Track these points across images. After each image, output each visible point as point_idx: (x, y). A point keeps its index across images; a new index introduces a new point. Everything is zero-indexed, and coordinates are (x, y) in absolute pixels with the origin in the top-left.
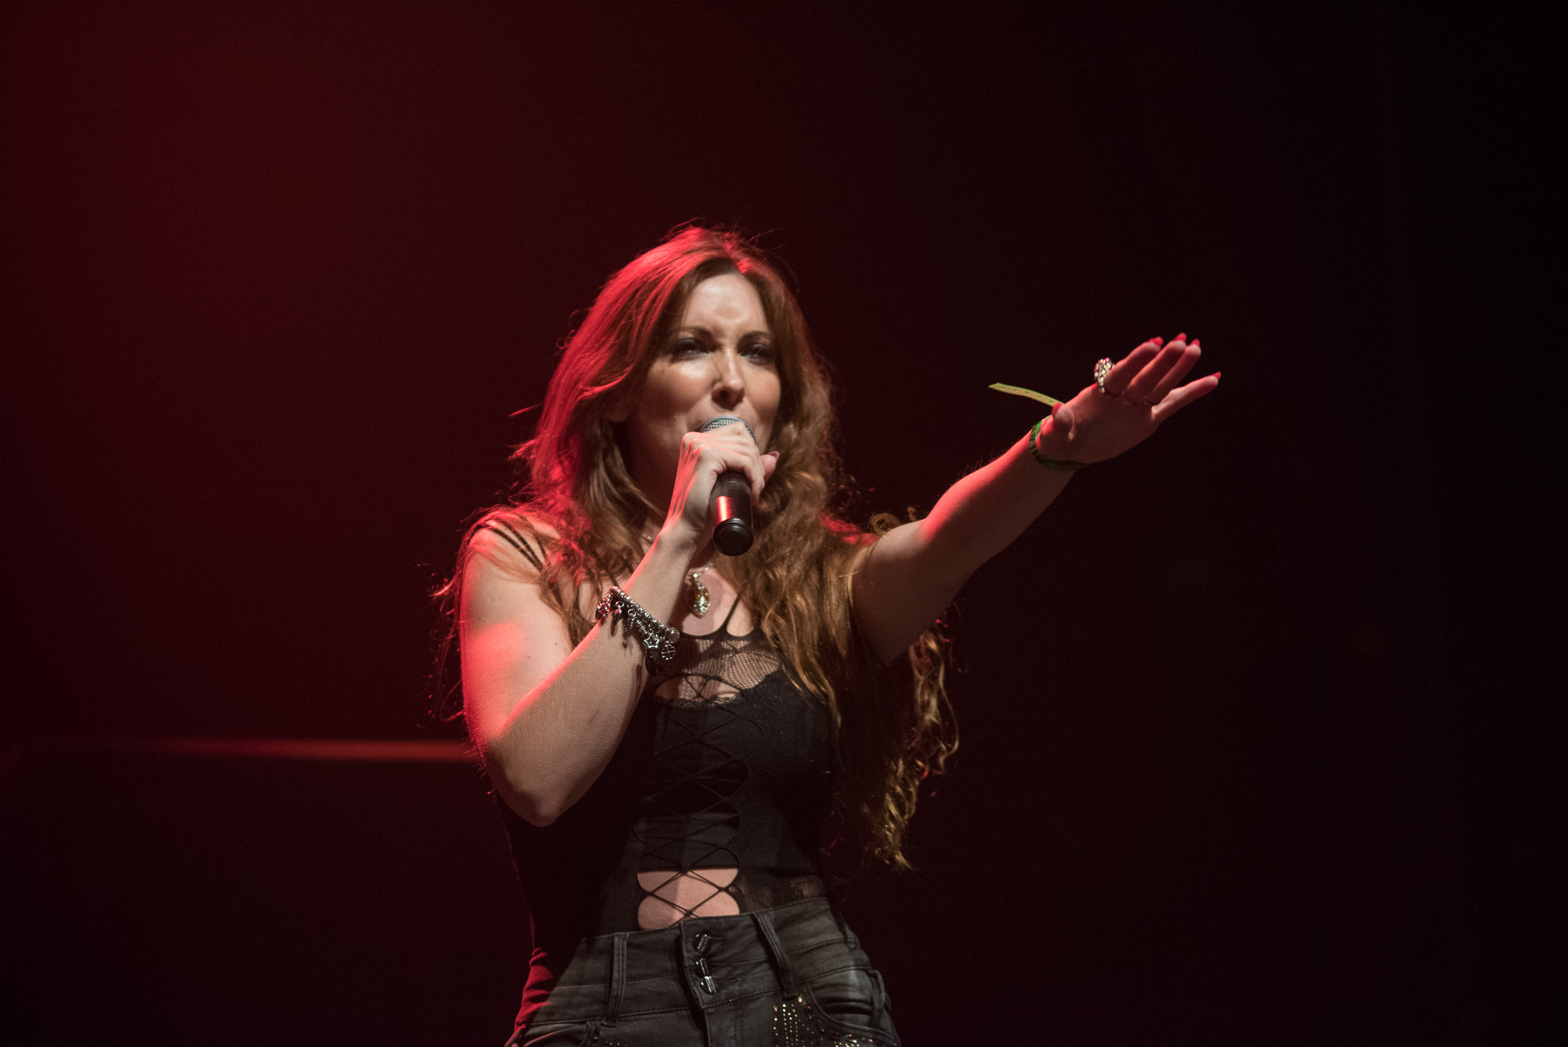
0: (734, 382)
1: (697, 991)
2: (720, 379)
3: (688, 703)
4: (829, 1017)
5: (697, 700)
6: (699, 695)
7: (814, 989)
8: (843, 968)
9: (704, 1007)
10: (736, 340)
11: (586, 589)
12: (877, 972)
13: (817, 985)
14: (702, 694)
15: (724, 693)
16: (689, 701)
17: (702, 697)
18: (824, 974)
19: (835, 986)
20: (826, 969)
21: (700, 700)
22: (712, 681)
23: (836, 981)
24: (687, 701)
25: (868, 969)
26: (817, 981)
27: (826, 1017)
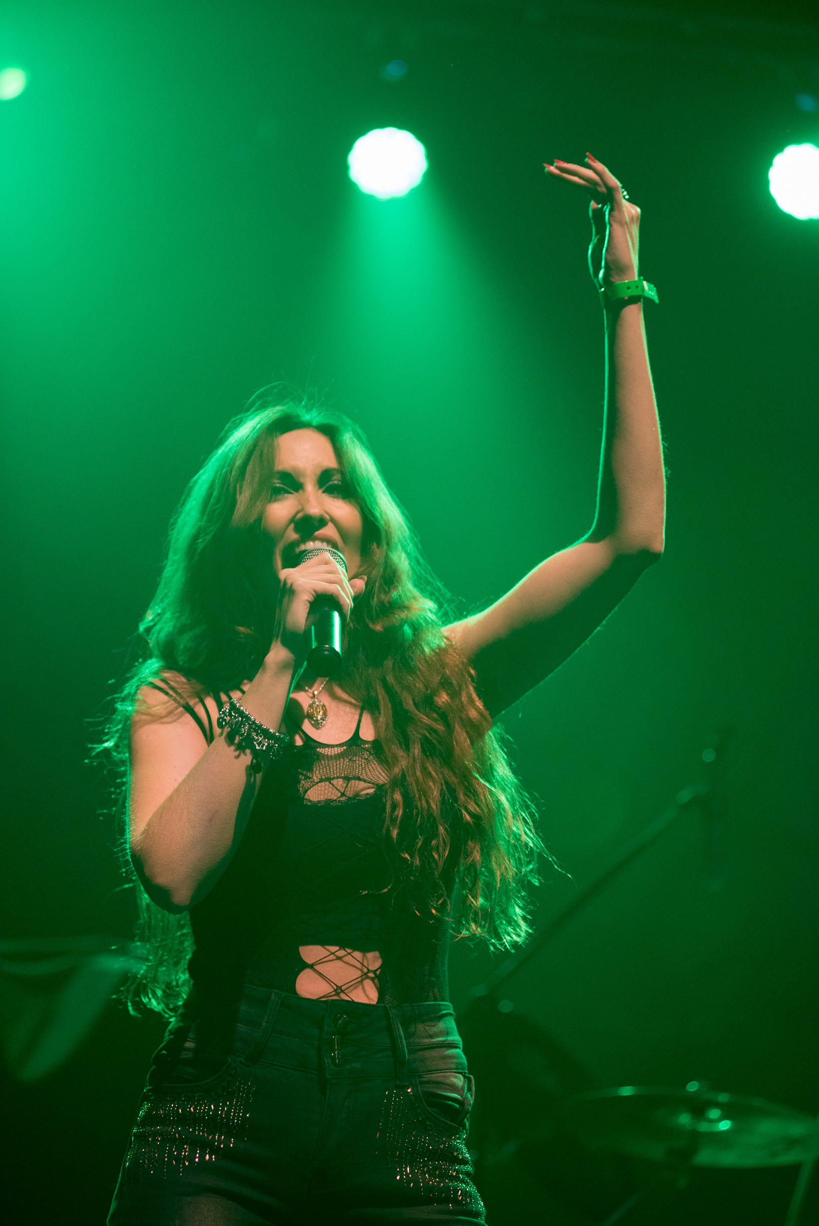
0: (314, 510)
1: (327, 1061)
2: (302, 510)
3: (334, 802)
4: (429, 1109)
5: (341, 799)
6: (343, 794)
7: (421, 1083)
8: (447, 1069)
9: (329, 1077)
10: (315, 478)
11: (210, 703)
12: (472, 1076)
13: (424, 1079)
14: (345, 794)
15: (363, 790)
16: (335, 800)
17: (345, 796)
18: (430, 1071)
19: (438, 1083)
20: (434, 1068)
21: (343, 799)
22: (353, 781)
23: (439, 1079)
24: (333, 801)
25: (465, 1073)
26: (424, 1076)
27: (426, 1109)
